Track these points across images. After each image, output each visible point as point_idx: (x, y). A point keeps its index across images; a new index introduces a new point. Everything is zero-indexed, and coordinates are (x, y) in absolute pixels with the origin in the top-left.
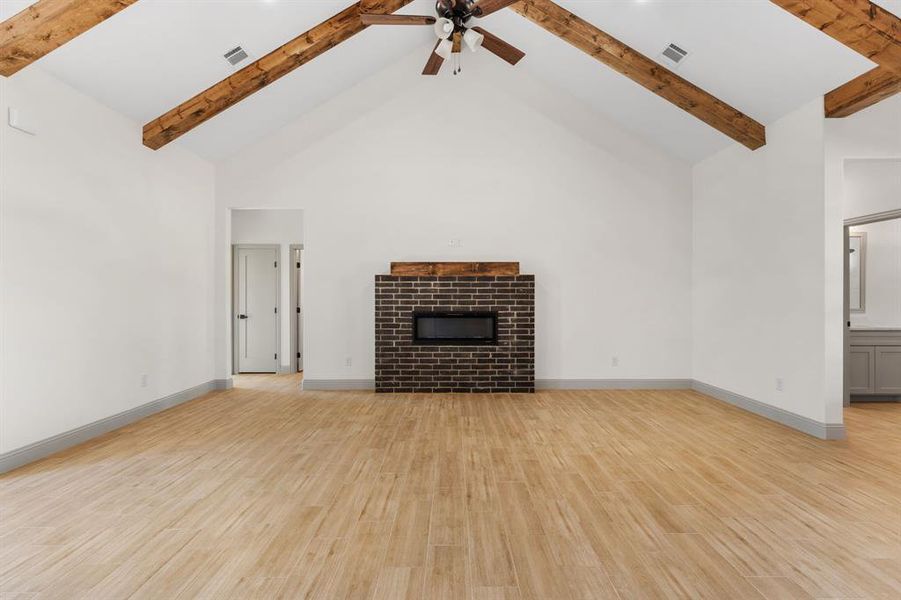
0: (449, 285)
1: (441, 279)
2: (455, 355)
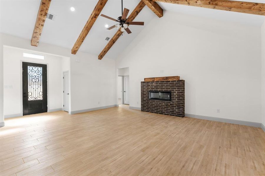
0: (158, 84)
1: (156, 82)
2: (160, 103)
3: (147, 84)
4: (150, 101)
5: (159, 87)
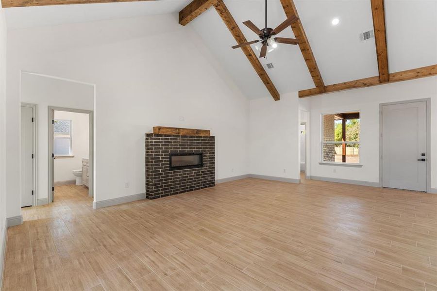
0: (185, 140)
1: (182, 136)
2: (188, 174)
3: (165, 139)
4: (171, 173)
5: (188, 145)
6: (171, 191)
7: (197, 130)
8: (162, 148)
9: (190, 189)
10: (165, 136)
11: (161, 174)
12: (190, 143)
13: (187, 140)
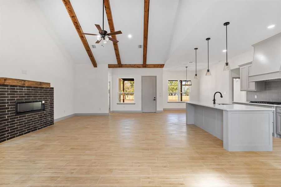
0: (30, 90)
1: (27, 87)
2: (32, 117)
3: (11, 89)
4: (17, 118)
5: (32, 94)
6: (17, 133)
7: (40, 82)
8: (8, 97)
9: (35, 129)
10: (11, 86)
11: (8, 119)
12: (34, 92)
13: (32, 90)
